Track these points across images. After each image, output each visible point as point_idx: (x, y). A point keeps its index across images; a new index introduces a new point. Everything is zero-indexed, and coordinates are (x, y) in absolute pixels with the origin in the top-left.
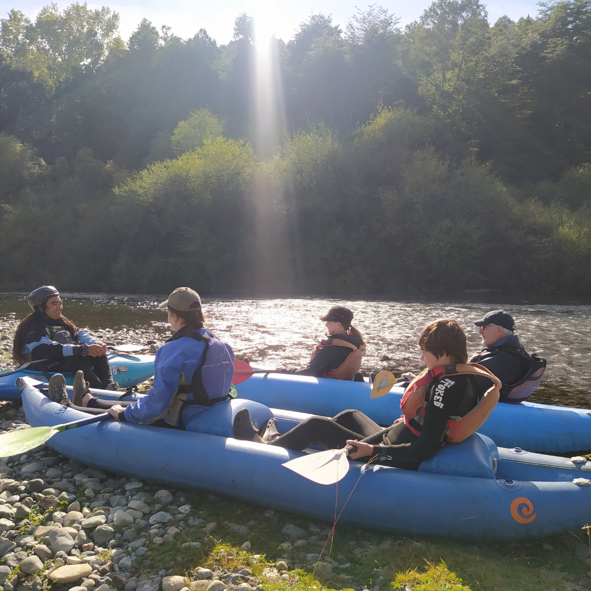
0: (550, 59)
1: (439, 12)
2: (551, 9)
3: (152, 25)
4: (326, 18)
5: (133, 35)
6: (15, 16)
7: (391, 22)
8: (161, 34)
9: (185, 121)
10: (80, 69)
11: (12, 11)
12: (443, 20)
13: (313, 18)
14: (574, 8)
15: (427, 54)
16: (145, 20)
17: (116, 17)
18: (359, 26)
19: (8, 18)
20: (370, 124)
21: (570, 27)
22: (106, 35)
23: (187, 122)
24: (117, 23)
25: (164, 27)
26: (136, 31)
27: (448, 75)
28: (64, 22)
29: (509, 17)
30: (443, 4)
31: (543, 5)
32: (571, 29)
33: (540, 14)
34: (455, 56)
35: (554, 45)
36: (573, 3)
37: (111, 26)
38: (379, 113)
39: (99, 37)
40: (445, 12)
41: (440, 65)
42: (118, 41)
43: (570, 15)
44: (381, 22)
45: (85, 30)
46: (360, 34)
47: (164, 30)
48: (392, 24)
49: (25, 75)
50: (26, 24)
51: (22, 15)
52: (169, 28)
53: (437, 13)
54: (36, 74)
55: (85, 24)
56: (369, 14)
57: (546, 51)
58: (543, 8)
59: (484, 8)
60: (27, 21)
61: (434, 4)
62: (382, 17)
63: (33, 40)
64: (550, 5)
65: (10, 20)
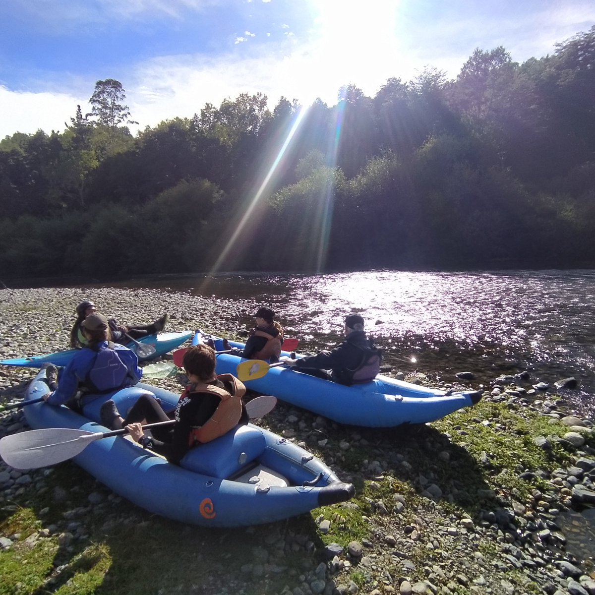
0: (562, 86)
1: (475, 64)
2: (564, 48)
3: (287, 100)
4: (397, 79)
5: (276, 108)
6: (208, 106)
7: (440, 76)
8: (293, 104)
9: (303, 159)
10: (246, 133)
11: (206, 104)
12: (478, 68)
13: (389, 80)
14: (584, 44)
15: (466, 95)
16: (282, 97)
17: (265, 97)
18: (418, 82)
19: (205, 108)
20: (422, 148)
21: (580, 59)
22: (260, 110)
23: (304, 159)
24: (267, 101)
25: (294, 100)
26: (278, 104)
27: (483, 108)
28: (235, 106)
29: (535, 58)
30: (477, 57)
31: (558, 45)
32: (581, 60)
33: (556, 52)
34: (488, 93)
35: (566, 75)
36: (583, 40)
37: (263, 104)
38: (428, 140)
39: (257, 111)
40: (479, 63)
41: (476, 101)
42: (267, 113)
43: (581, 50)
44: (433, 76)
45: (248, 108)
46: (419, 86)
47: (295, 102)
48: (441, 77)
49: (215, 141)
50: (214, 110)
51: (212, 105)
52: (297, 100)
53: (473, 65)
54: (222, 139)
55: (247, 104)
56: (425, 72)
57: (559, 81)
58: (559, 48)
59: (509, 55)
60: (214, 108)
61: (471, 58)
62: (434, 74)
63: (219, 119)
64: (564, 45)
65: (205, 109)
